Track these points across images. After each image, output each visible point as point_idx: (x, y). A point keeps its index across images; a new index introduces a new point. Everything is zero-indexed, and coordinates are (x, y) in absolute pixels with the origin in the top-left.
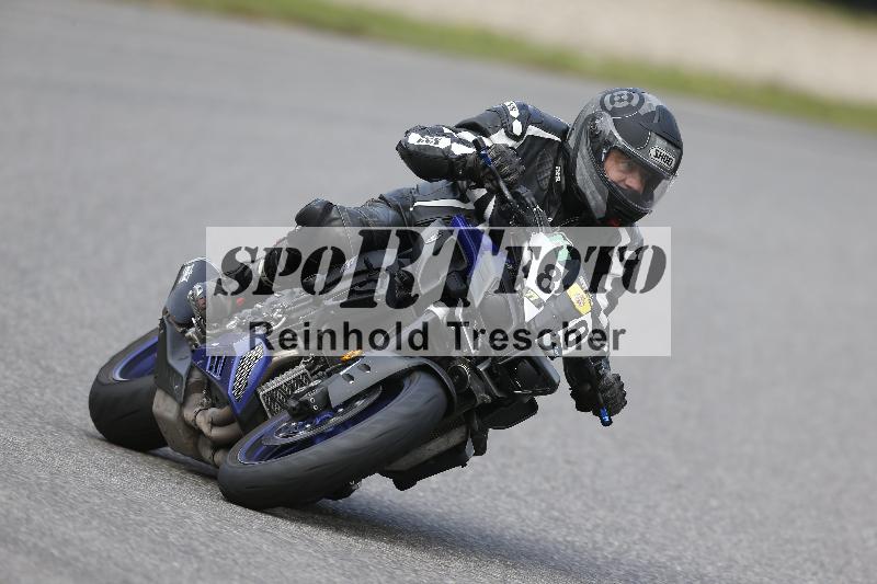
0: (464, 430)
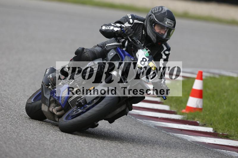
0: (125, 105)
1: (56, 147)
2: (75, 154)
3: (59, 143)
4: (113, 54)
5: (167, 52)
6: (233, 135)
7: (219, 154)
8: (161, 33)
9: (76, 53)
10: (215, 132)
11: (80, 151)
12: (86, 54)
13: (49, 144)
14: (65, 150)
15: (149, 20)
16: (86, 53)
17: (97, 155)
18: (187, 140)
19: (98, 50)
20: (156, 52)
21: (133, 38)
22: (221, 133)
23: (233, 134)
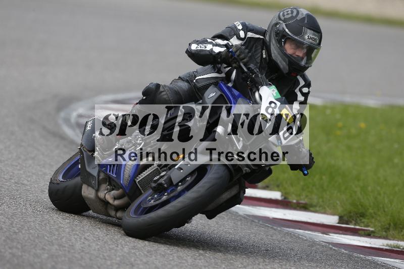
1: (14, 225)
2: (48, 237)
3: (19, 219)
4: (214, 94)
5: (305, 90)
6: (314, 204)
7: (291, 237)
8: (297, 55)
9: (145, 93)
10: (285, 198)
11: (57, 233)
12: (164, 95)
13: (3, 220)
14: (31, 231)
15: (276, 32)
16: (163, 93)
17: (85, 238)
18: (237, 213)
19: (184, 87)
20: (287, 90)
21: (249, 65)
22: (295, 201)
23: (315, 201)
